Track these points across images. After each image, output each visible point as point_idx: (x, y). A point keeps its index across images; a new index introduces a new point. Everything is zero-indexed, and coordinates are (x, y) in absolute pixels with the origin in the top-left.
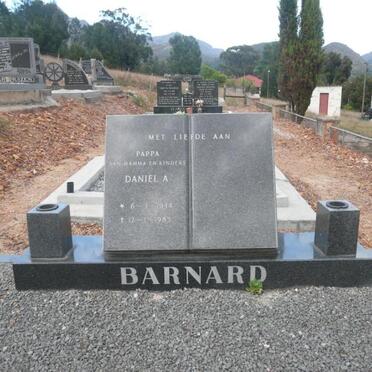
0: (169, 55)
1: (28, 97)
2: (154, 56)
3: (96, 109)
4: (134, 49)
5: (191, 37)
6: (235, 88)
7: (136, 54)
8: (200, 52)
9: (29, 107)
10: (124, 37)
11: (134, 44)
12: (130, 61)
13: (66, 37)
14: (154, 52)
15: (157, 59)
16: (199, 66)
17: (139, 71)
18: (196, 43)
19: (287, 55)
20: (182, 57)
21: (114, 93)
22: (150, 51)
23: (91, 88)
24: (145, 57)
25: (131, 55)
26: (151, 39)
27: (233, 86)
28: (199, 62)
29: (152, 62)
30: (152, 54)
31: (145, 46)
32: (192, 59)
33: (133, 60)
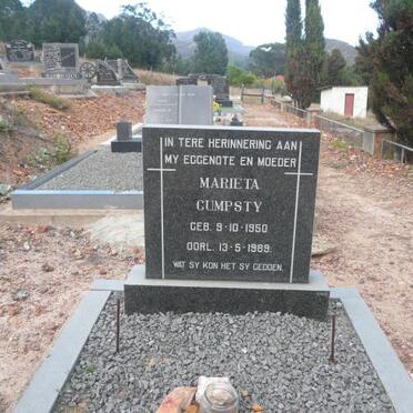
0: (193, 53)
1: (76, 89)
3: (125, 101)
4: (156, 47)
5: (217, 34)
6: (264, 88)
7: (158, 52)
8: (226, 51)
9: (79, 96)
11: (156, 42)
13: (84, 34)
14: (178, 50)
15: (180, 58)
16: (226, 65)
17: (161, 70)
18: (223, 40)
19: (292, 56)
20: (206, 57)
21: (138, 90)
23: (119, 84)
24: (168, 55)
25: (153, 53)
26: (174, 35)
27: (261, 86)
28: (225, 62)
29: (175, 61)
31: (168, 43)
32: (217, 58)
33: (155, 58)
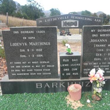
2: (45, 16)
10: (35, 9)
12: (37, 17)
22: (43, 14)
30: (44, 15)
